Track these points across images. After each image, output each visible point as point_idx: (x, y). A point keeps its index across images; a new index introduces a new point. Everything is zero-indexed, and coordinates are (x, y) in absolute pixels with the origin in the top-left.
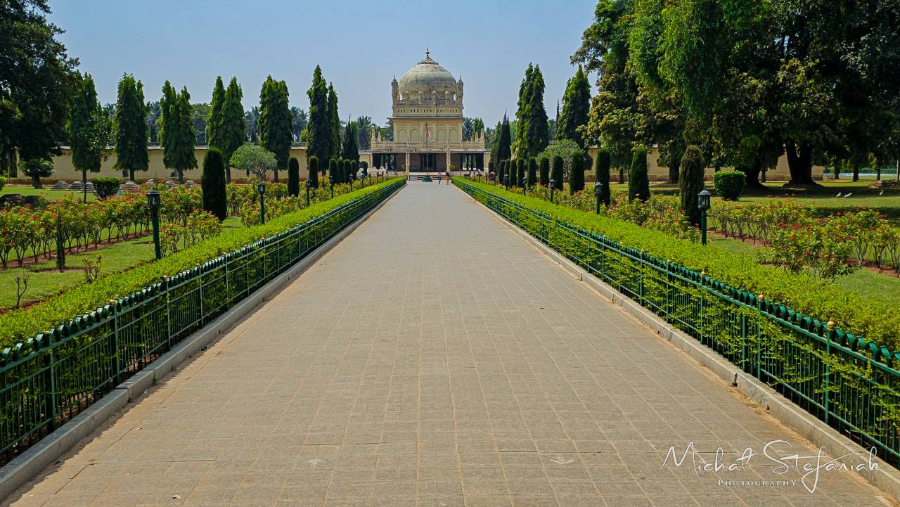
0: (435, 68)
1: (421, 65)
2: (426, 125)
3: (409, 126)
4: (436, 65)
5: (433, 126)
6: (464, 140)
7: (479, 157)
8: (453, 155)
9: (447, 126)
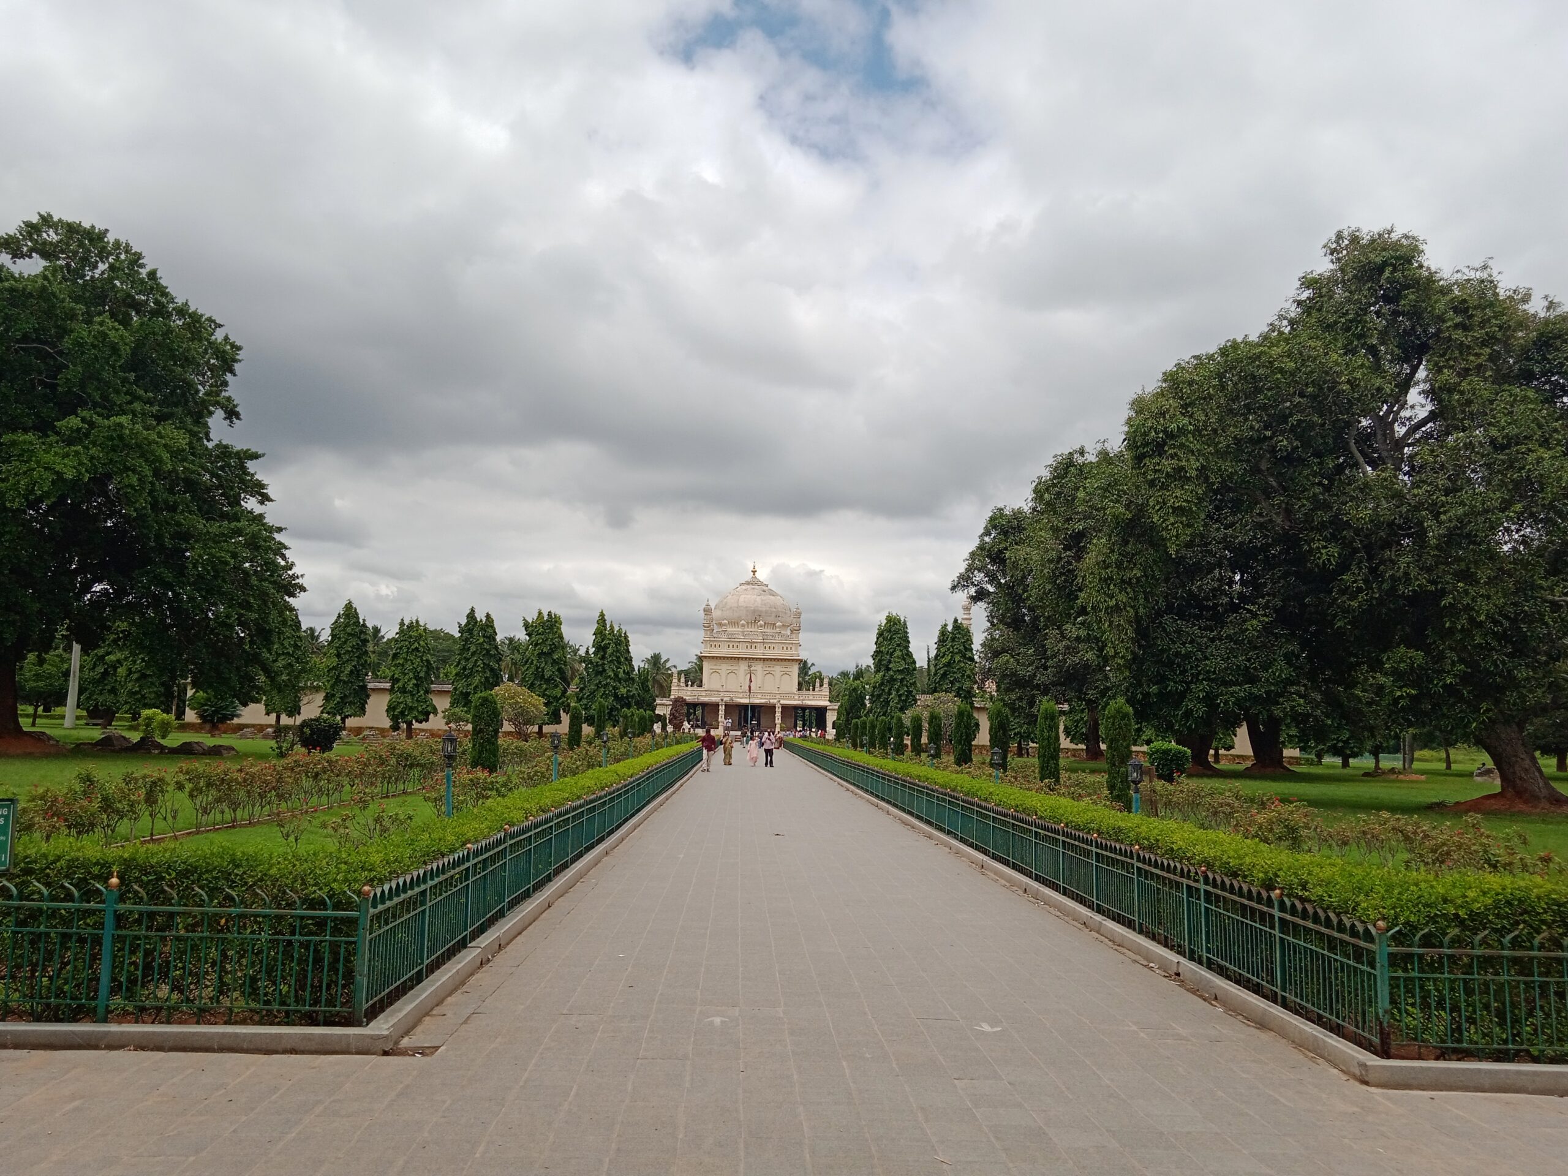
0: (764, 591)
1: (744, 587)
2: (749, 666)
3: (724, 667)
4: (765, 588)
5: (758, 668)
6: (799, 689)
7: (821, 712)
8: (785, 708)
9: (778, 669)
